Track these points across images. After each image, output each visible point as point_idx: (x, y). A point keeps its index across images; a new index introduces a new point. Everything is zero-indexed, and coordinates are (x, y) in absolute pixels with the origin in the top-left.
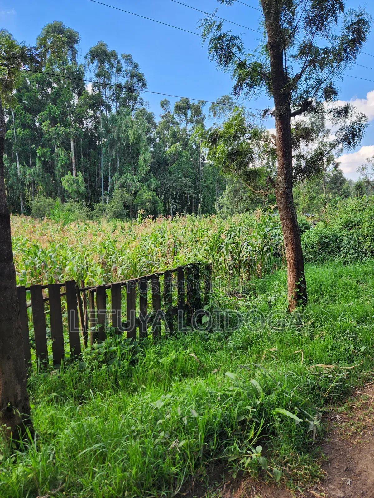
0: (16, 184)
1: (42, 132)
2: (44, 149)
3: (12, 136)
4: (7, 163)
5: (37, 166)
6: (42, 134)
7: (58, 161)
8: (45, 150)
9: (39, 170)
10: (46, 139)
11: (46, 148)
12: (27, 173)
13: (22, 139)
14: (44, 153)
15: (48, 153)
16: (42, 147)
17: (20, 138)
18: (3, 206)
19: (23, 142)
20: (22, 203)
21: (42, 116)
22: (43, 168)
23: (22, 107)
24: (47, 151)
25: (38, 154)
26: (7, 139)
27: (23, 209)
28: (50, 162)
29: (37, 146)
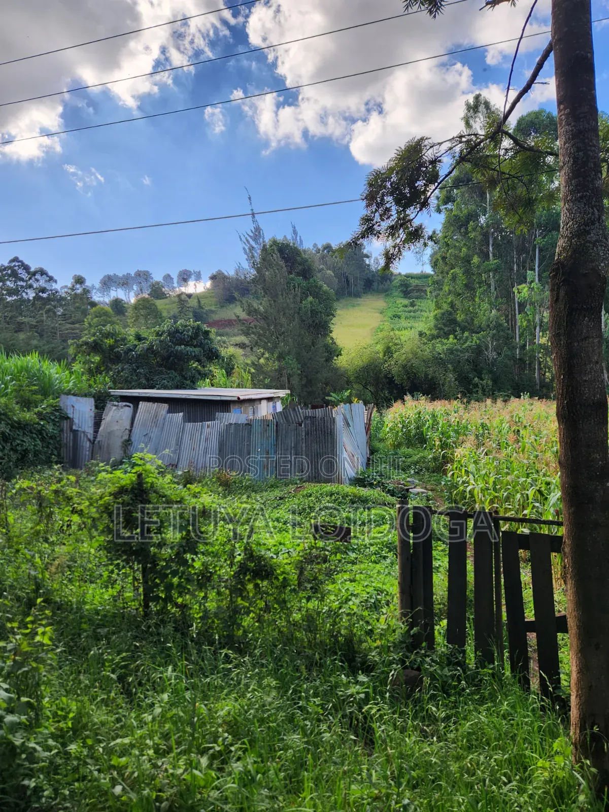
18: (598, 387)
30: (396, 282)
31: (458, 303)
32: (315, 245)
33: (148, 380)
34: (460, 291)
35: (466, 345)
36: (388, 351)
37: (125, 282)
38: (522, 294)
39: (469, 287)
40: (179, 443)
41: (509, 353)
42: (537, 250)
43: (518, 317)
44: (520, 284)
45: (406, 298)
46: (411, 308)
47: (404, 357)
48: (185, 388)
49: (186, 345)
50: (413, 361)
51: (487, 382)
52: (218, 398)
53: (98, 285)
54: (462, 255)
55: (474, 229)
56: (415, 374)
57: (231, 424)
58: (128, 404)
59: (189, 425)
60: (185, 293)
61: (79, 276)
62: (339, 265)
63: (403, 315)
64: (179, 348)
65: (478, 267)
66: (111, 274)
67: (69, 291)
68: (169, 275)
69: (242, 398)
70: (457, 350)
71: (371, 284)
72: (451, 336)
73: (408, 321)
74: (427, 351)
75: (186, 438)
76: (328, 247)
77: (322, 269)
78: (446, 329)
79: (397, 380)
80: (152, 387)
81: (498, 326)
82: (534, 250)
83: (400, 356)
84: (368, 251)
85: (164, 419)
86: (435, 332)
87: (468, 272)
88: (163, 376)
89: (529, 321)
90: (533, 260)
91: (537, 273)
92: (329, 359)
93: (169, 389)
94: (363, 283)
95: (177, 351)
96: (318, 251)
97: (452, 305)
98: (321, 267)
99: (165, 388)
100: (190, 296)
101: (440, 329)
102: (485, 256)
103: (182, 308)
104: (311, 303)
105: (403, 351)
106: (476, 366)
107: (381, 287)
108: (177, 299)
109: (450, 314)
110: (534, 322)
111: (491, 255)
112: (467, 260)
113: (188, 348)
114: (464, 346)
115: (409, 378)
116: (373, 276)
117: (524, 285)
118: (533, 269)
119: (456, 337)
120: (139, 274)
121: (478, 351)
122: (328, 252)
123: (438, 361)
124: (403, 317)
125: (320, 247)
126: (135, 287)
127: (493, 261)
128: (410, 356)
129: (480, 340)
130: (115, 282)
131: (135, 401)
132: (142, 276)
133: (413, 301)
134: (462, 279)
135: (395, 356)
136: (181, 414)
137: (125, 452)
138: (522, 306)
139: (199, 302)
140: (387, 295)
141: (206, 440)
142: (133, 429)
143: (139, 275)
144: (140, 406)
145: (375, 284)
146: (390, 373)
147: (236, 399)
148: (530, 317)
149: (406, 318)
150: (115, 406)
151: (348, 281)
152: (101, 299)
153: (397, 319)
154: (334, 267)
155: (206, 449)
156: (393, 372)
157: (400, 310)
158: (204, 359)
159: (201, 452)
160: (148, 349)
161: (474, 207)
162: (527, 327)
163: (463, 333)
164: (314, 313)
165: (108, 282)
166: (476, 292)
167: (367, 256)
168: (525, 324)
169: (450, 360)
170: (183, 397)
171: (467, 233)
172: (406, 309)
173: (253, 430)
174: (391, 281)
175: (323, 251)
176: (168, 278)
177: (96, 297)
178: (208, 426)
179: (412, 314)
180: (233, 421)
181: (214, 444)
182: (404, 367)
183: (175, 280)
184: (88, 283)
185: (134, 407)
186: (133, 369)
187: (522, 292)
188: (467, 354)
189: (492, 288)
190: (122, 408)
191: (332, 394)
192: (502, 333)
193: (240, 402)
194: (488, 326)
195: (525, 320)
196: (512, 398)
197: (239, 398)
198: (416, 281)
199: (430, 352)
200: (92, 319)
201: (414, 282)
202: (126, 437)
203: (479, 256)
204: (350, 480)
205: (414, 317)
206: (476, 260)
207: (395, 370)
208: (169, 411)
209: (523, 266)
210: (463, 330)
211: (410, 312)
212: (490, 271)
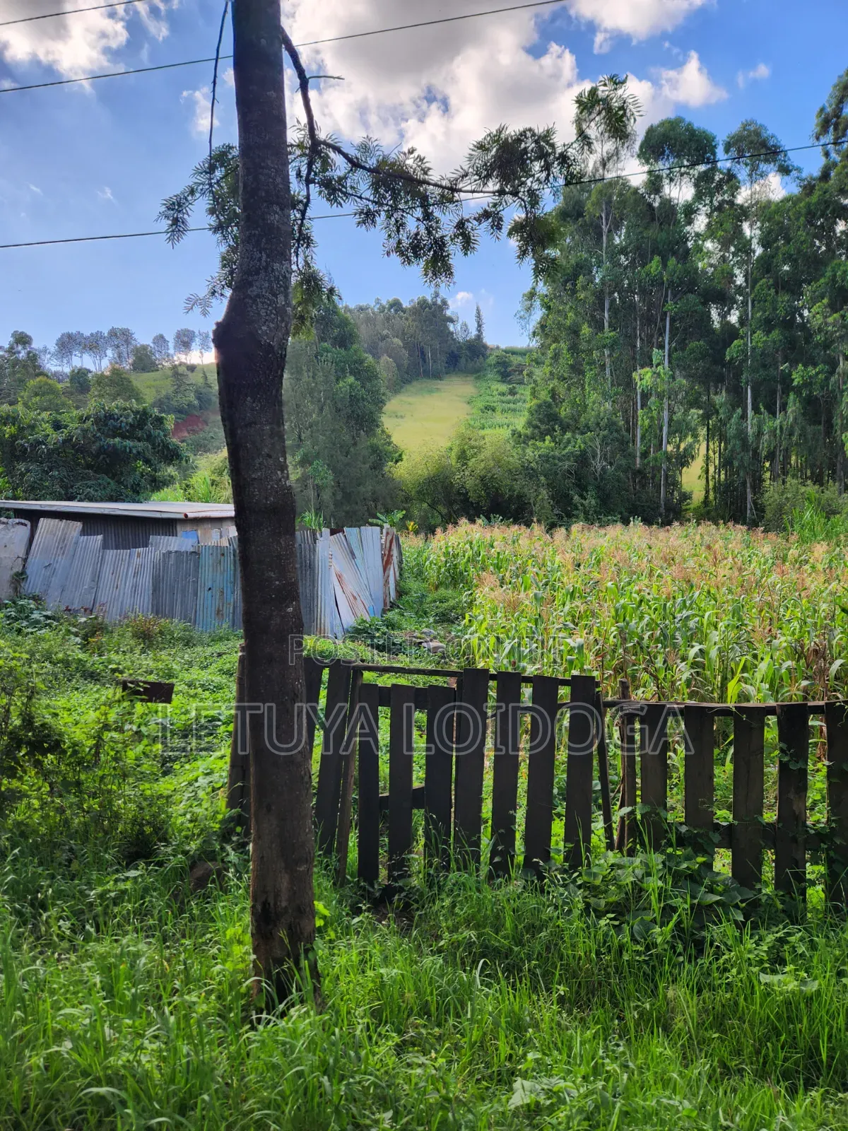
0: (739, 457)
1: (809, 330)
2: (810, 368)
3: (742, 351)
4: (724, 413)
5: (790, 410)
6: (809, 335)
7: (843, 391)
8: (812, 371)
9: (795, 419)
10: (817, 345)
11: (815, 365)
12: (766, 429)
13: (762, 354)
14: (810, 377)
15: (820, 376)
16: (805, 366)
17: (758, 351)
19: (765, 360)
20: (750, 496)
21: (815, 292)
22: (804, 414)
23: (771, 281)
24: (817, 374)
25: (795, 383)
26: (732, 359)
27: (751, 509)
28: (823, 396)
29: (794, 363)
30: (492, 360)
31: (562, 390)
32: (378, 302)
33: (65, 487)
34: (566, 375)
35: (567, 451)
36: (463, 457)
37: (93, 344)
38: (644, 382)
39: (577, 369)
40: (97, 578)
41: (623, 462)
42: (668, 319)
43: (640, 412)
44: (642, 367)
45: (504, 382)
46: (510, 397)
47: (483, 465)
48: (123, 501)
49: (123, 437)
50: (494, 471)
51: (591, 501)
52: (158, 515)
53: (52, 347)
54: (568, 322)
55: (584, 288)
56: (497, 489)
57: (170, 552)
58: (23, 521)
59: (111, 554)
60: (185, 364)
61: (22, 333)
62: (412, 331)
63: (499, 407)
64: (111, 441)
65: (589, 342)
66: (73, 331)
67: (6, 355)
68: (162, 337)
69: (191, 515)
70: (554, 457)
71: (457, 361)
72: (548, 438)
73: (505, 415)
74: (514, 458)
75: (107, 569)
76: (396, 305)
77: (387, 336)
78: (543, 427)
79: (473, 497)
80: (71, 499)
81: (611, 425)
82: (663, 320)
83: (477, 464)
84: (453, 312)
85: (76, 543)
86: (529, 432)
87: (574, 348)
88: (90, 483)
89: (652, 418)
90: (661, 334)
91: (666, 353)
92: (378, 466)
93: (96, 501)
94: (444, 359)
95: (109, 445)
96: (382, 309)
97: (553, 394)
98: (385, 332)
99: (91, 500)
100: (192, 368)
101: (536, 427)
102: (599, 326)
103: (179, 386)
104: (351, 386)
105: (482, 456)
106: (580, 480)
107: (470, 365)
108: (170, 373)
109: (549, 406)
110: (659, 419)
111: (606, 324)
112: (575, 331)
113: (128, 443)
114: (564, 452)
115: (488, 494)
116: (460, 348)
117: (647, 369)
118: (661, 347)
119: (554, 441)
120: (113, 333)
121: (583, 459)
122: (396, 311)
123: (529, 472)
124: (499, 409)
125: (384, 302)
126: (110, 352)
127: (608, 333)
128: (492, 463)
129: (585, 443)
130: (80, 344)
131: (33, 517)
132: (121, 337)
133: (514, 388)
134: (566, 358)
135: (470, 464)
136: (100, 537)
137: (16, 589)
138: (645, 396)
139: (206, 378)
140: (478, 378)
141: (136, 574)
142: (30, 557)
143: (116, 335)
144: (40, 525)
145: (463, 361)
146: (463, 487)
147: (182, 516)
148: (655, 413)
149: (503, 411)
150: (4, 523)
151: (423, 353)
152: (59, 369)
153: (490, 412)
154: (404, 334)
155: (135, 587)
156: (468, 486)
157: (495, 400)
158: (154, 460)
159: (128, 590)
160: (65, 441)
161: (585, 255)
162: (650, 427)
163: (564, 433)
164: (354, 399)
165: (68, 344)
166: (584, 376)
167: (452, 321)
168: (647, 422)
169: (546, 471)
170: (106, 512)
171: (574, 291)
172: (504, 398)
173: (202, 561)
174: (485, 357)
175: (389, 310)
176: (160, 340)
177: (52, 365)
178: (139, 555)
179: (512, 406)
180: (174, 548)
181: (146, 581)
182: (482, 479)
183: (171, 345)
184: (36, 345)
185: (32, 526)
186: (44, 471)
187: (644, 377)
188: (567, 463)
189: (608, 371)
190: (13, 526)
191: (378, 515)
192: (615, 434)
193: (186, 520)
194: (598, 424)
195: (648, 418)
196: (619, 524)
197: (186, 516)
198: (520, 358)
199: (519, 459)
200: (30, 398)
201: (516, 360)
202: (19, 569)
203: (590, 326)
204: (346, 631)
205: (514, 410)
206: (586, 330)
207: (470, 483)
208: (83, 533)
209: (649, 342)
210: (565, 429)
211: (509, 402)
212: (604, 347)
